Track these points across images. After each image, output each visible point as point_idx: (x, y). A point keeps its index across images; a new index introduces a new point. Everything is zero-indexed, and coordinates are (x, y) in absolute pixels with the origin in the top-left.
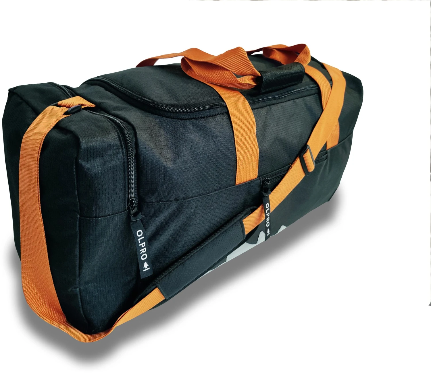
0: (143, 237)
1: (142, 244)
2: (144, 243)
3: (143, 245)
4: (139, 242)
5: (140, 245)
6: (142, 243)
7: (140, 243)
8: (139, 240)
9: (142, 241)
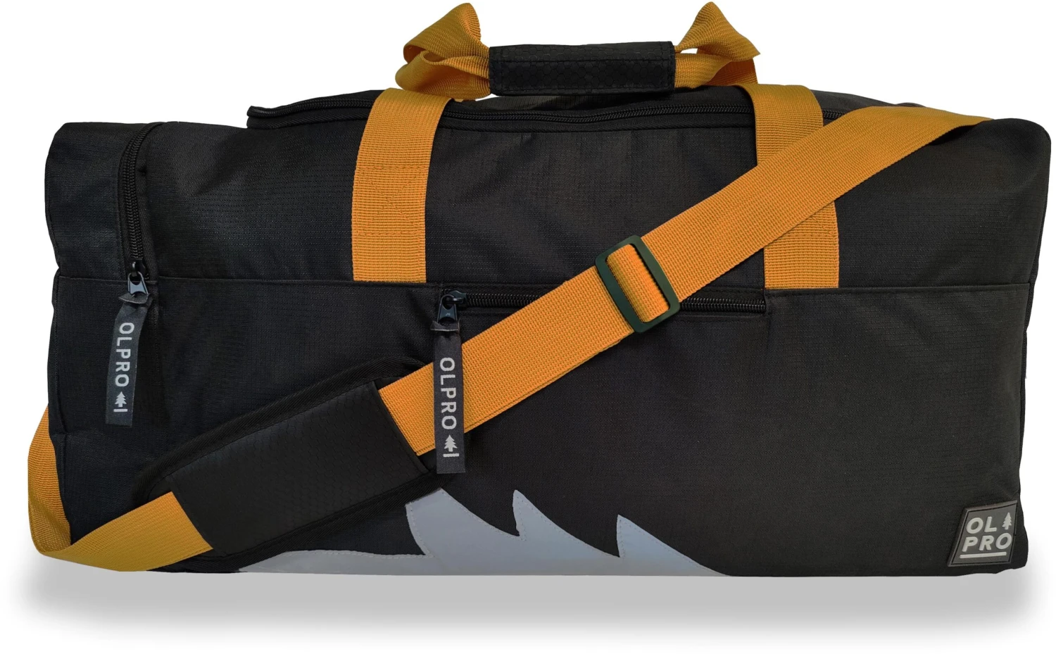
0: (130, 339)
1: (123, 351)
2: (129, 351)
3: (126, 353)
4: (118, 344)
5: (118, 351)
6: (123, 348)
7: (120, 348)
8: (120, 339)
9: (124, 345)
